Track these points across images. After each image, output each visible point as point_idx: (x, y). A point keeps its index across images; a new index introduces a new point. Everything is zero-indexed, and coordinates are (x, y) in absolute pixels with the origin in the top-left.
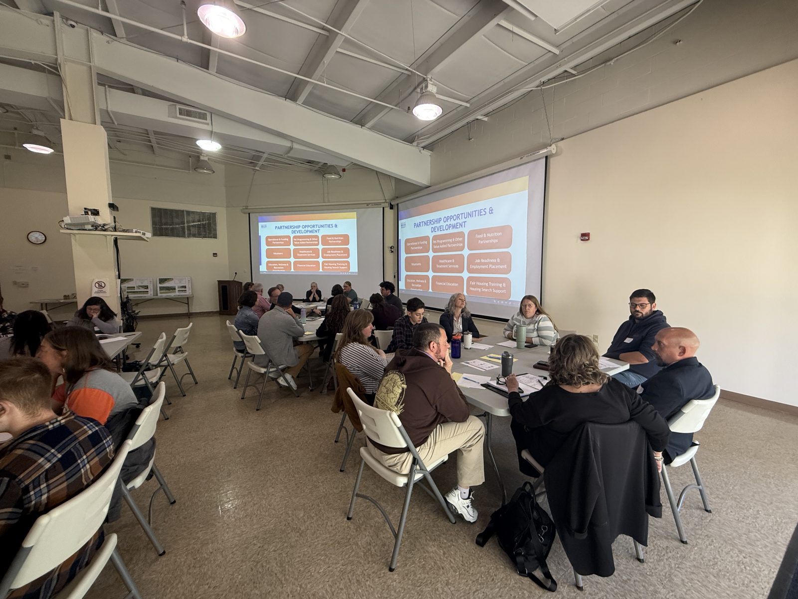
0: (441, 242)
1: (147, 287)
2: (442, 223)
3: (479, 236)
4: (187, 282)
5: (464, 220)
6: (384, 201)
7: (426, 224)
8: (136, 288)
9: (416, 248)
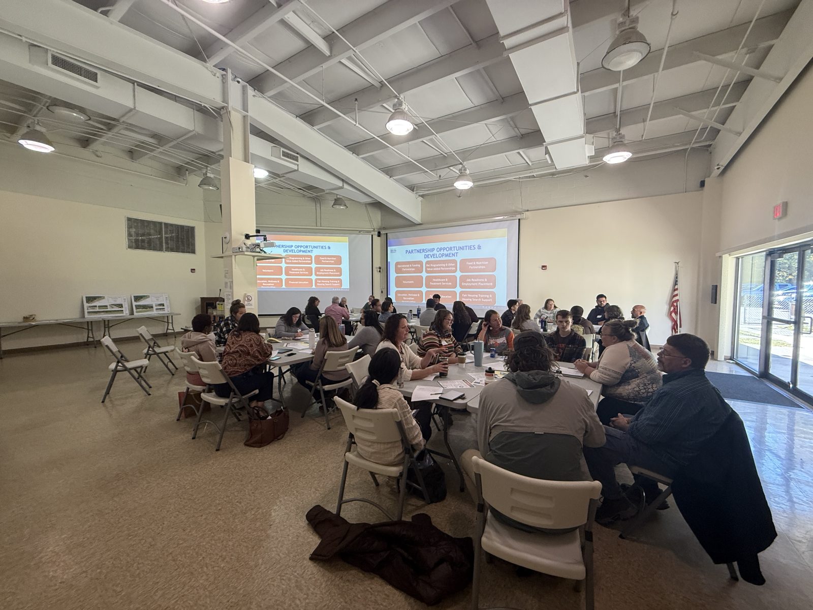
0: (435, 266)
1: (121, 306)
2: (435, 252)
3: (469, 264)
4: (165, 299)
5: (457, 252)
6: (372, 230)
7: (419, 251)
8: (109, 307)
9: (408, 269)
